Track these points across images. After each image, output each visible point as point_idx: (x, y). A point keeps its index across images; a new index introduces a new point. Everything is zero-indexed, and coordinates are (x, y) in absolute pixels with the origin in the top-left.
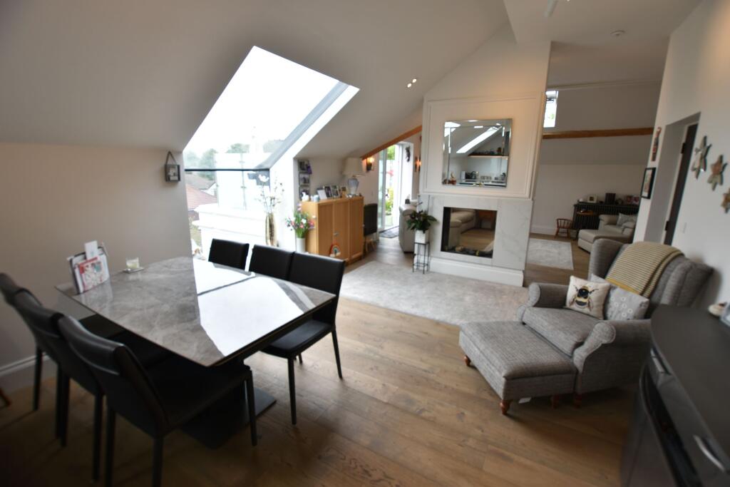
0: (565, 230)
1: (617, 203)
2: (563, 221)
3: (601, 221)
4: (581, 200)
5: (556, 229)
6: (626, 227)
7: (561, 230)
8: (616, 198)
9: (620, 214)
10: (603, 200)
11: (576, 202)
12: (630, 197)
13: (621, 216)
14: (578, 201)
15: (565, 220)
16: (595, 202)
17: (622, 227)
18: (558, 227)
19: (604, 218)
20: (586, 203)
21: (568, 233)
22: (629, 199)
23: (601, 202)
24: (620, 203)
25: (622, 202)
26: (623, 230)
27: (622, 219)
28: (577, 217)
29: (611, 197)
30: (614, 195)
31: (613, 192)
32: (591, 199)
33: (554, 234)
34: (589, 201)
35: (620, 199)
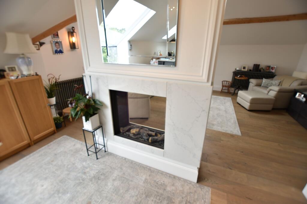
0: (227, 88)
1: (260, 71)
2: (225, 82)
3: (250, 83)
4: (238, 69)
5: (221, 87)
6: (271, 90)
7: (224, 88)
8: (260, 67)
9: (264, 79)
10: (252, 69)
11: (234, 70)
12: (269, 67)
13: (264, 80)
14: (236, 69)
15: (227, 81)
16: (246, 70)
17: (268, 90)
18: (223, 86)
19: (253, 82)
20: (241, 71)
21: (228, 90)
22: (268, 68)
23: (250, 70)
24: (262, 70)
25: (263, 70)
26: (269, 92)
27: (265, 83)
28: (234, 79)
29: (257, 67)
30: (259, 65)
31: (258, 64)
32: (244, 68)
33: (220, 90)
34: (243, 70)
35: (262, 68)
